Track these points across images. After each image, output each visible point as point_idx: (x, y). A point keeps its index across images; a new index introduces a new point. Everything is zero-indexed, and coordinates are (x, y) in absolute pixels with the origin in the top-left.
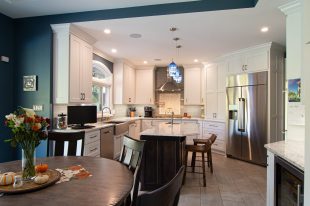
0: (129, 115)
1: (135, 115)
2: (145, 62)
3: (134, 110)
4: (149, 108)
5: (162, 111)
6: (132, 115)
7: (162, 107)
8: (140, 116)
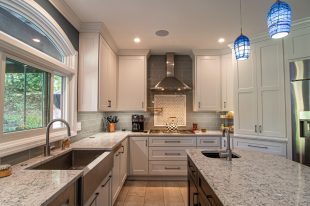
0: (105, 129)
1: (116, 129)
2: (137, 40)
3: (116, 121)
4: (139, 117)
5: (158, 122)
6: (112, 128)
7: (158, 114)
8: (124, 130)
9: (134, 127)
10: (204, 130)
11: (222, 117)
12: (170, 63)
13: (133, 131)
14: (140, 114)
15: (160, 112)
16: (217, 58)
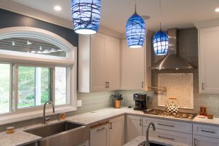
4: (140, 96)
5: (162, 101)
6: (117, 104)
7: (162, 94)
8: (130, 107)
10: (211, 116)
13: (135, 109)
15: (164, 92)
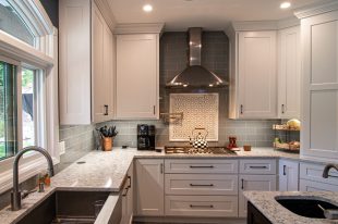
0: (98, 146)
1: (114, 145)
2: (148, 8)
3: (113, 134)
5: (175, 134)
6: (108, 145)
9: (139, 142)
10: (247, 148)
11: (278, 127)
12: (195, 44)
13: (140, 149)
14: (149, 124)
15: (179, 120)
16: (272, 35)
